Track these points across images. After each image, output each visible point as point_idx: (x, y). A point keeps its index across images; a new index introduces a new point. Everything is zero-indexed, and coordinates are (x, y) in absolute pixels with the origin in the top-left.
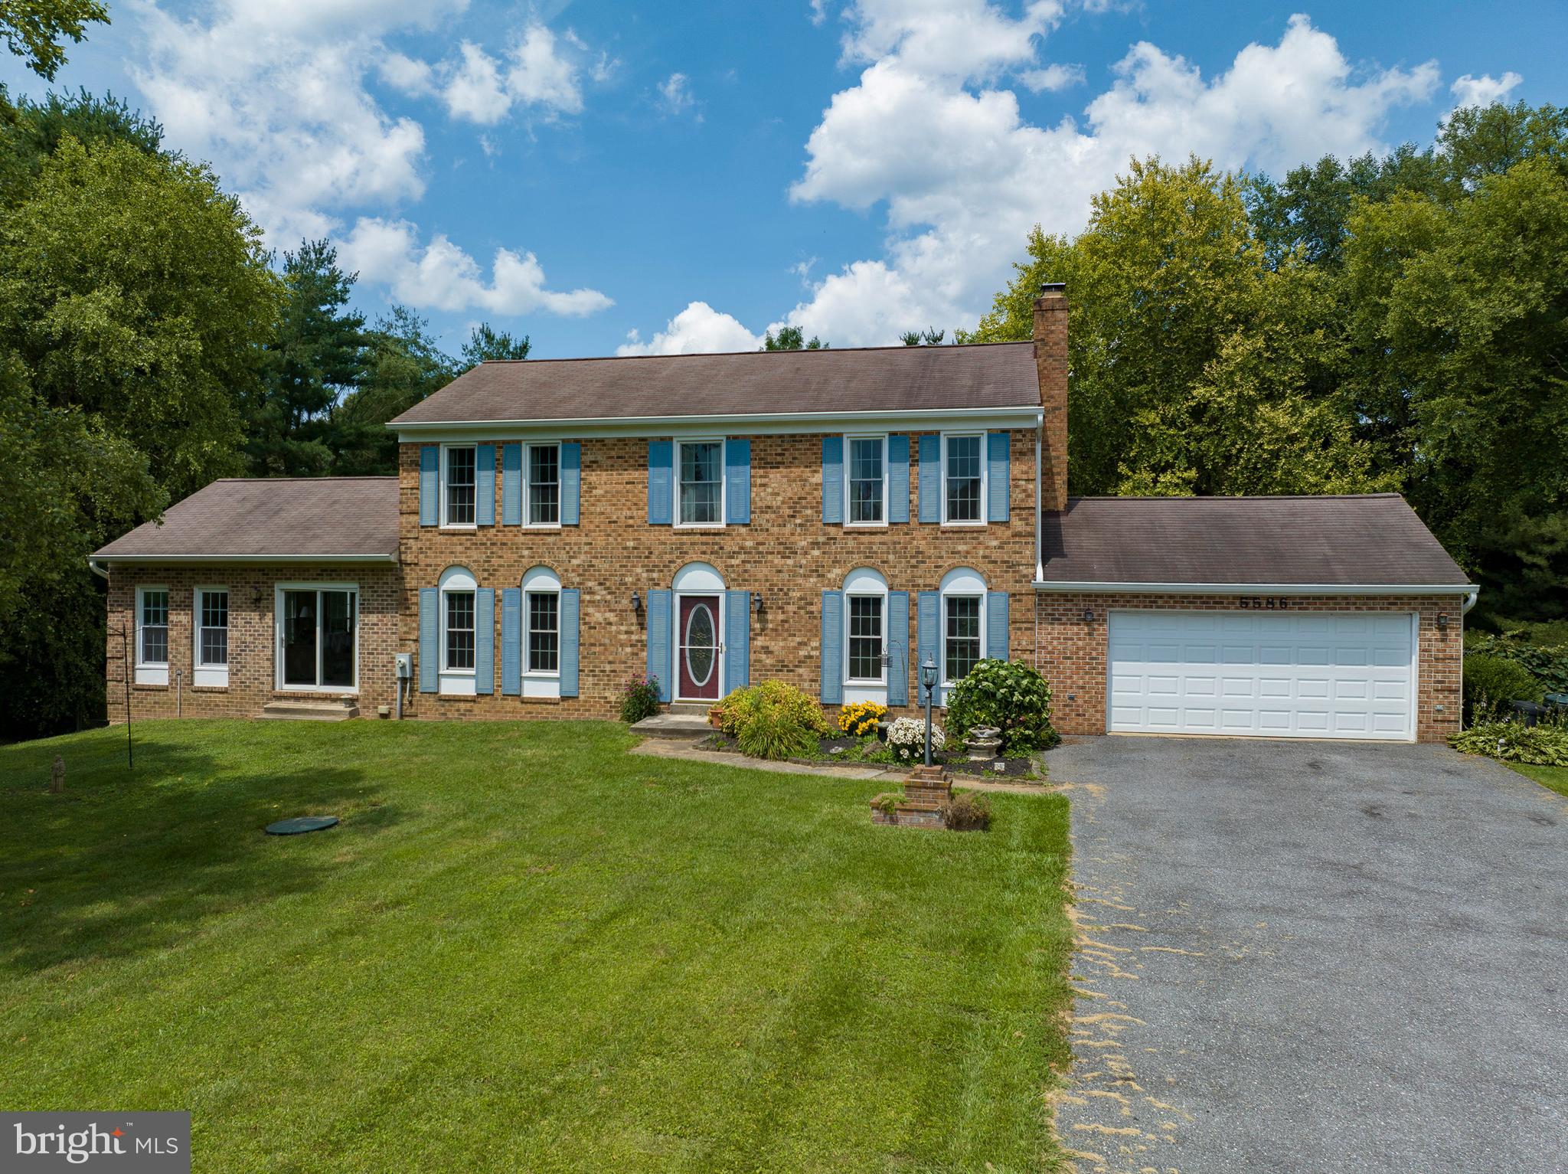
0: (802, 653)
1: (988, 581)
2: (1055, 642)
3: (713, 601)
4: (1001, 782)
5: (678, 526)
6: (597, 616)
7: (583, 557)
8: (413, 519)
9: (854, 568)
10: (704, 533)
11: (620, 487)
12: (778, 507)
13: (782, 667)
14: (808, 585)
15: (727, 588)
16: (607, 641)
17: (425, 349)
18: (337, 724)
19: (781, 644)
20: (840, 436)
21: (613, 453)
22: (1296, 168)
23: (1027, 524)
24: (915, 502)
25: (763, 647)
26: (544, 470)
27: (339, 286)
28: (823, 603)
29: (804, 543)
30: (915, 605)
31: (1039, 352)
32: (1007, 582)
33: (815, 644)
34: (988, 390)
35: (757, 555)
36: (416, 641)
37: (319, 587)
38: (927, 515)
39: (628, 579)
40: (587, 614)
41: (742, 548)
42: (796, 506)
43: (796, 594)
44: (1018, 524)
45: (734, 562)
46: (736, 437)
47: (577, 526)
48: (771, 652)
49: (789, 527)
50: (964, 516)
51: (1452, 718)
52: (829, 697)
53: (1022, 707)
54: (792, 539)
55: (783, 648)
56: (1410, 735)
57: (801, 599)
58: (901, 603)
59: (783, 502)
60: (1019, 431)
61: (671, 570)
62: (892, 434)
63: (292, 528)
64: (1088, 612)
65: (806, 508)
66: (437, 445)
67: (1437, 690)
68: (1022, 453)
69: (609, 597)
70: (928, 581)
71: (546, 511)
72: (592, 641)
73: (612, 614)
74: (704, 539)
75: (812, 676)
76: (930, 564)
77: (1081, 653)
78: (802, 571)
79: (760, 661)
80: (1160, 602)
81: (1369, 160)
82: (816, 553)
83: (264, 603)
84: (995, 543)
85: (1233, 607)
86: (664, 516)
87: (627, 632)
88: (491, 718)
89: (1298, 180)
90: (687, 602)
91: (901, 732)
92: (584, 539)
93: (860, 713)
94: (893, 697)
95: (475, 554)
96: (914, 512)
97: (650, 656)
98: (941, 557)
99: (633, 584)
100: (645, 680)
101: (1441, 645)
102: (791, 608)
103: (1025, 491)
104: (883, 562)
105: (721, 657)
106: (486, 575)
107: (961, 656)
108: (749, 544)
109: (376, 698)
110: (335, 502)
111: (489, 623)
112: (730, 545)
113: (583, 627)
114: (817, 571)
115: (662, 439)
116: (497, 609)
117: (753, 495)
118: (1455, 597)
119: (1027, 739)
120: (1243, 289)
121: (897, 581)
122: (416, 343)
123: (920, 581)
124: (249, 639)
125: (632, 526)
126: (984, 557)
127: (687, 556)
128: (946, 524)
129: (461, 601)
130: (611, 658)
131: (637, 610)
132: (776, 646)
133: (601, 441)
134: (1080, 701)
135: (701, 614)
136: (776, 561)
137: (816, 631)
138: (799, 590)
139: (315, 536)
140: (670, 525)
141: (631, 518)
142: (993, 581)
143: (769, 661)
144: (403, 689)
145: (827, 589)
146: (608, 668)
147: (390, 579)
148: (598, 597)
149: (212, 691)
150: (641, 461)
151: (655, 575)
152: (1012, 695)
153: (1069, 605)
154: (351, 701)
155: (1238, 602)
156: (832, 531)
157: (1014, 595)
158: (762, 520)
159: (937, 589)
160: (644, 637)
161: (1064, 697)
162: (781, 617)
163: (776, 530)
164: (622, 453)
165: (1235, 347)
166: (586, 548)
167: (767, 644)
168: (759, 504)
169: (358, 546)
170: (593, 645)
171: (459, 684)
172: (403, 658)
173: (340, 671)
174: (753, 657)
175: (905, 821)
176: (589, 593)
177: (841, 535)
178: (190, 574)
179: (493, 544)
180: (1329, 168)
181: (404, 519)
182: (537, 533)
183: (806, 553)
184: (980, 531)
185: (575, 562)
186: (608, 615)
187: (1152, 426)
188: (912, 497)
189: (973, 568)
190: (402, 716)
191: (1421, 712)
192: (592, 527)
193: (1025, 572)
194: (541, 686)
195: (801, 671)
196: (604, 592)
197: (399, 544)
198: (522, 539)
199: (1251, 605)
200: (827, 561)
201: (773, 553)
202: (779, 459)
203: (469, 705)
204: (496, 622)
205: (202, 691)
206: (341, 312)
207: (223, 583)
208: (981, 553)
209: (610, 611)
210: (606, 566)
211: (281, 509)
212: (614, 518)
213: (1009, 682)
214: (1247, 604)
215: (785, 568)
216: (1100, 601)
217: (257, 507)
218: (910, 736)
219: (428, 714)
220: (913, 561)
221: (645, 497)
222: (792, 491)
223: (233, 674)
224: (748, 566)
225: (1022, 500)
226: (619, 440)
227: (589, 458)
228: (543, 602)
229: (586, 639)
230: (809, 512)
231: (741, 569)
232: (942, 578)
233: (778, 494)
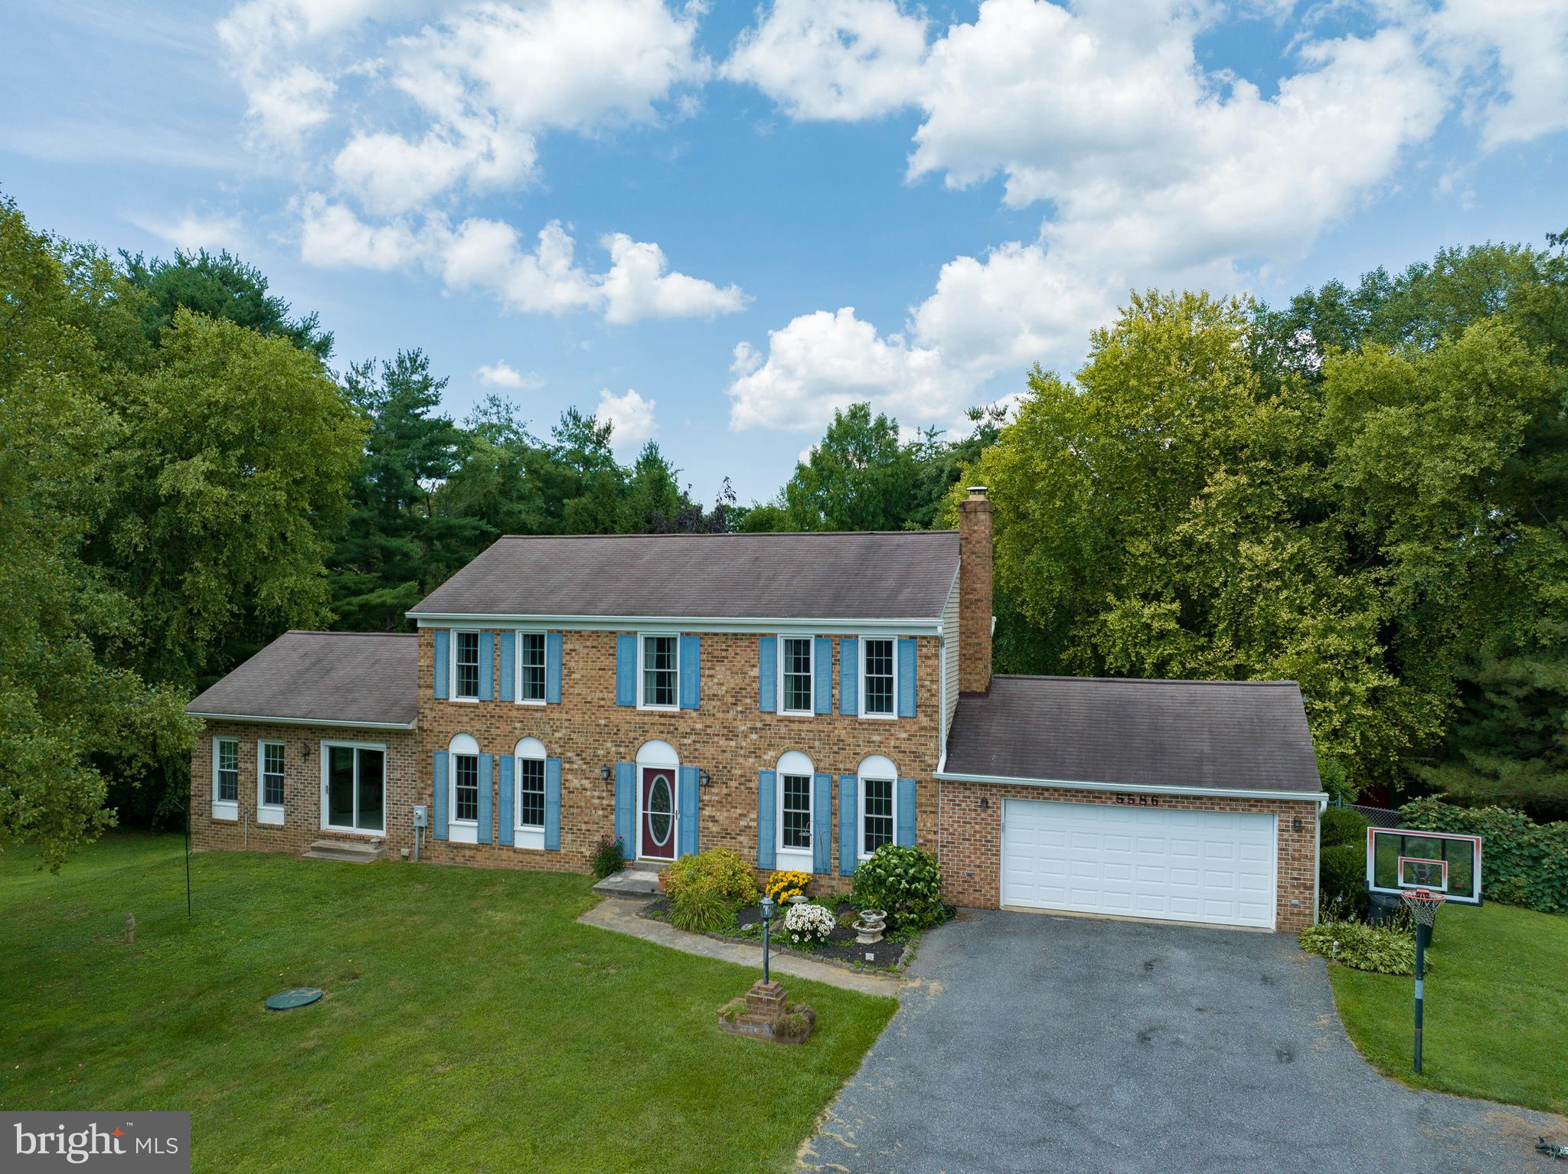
0: (743, 823)
1: (899, 768)
2: (956, 825)
3: (670, 773)
5: (641, 706)
6: (575, 782)
7: (564, 731)
8: (429, 692)
9: (785, 752)
10: (662, 715)
11: (594, 673)
12: (723, 696)
13: (726, 834)
14: (748, 764)
15: (681, 764)
16: (583, 804)
18: (365, 866)
19: (725, 814)
20: (774, 636)
21: (588, 643)
22: (1299, 292)
23: (931, 720)
24: (837, 697)
25: (710, 817)
26: (534, 654)
27: (432, 390)
28: (760, 781)
29: (744, 728)
30: (837, 786)
31: (964, 550)
32: (914, 769)
33: (753, 816)
34: (906, 594)
35: (704, 736)
36: (430, 795)
37: (357, 745)
38: (846, 707)
39: (601, 752)
40: (566, 780)
41: (693, 730)
42: (737, 694)
43: (737, 772)
44: (924, 720)
45: (686, 741)
46: (688, 634)
47: (559, 704)
48: (717, 821)
49: (731, 715)
50: (880, 709)
51: (1307, 912)
52: (764, 861)
53: (910, 894)
54: (735, 724)
55: (727, 818)
56: (1271, 924)
57: (742, 776)
58: (825, 783)
59: (727, 692)
60: (925, 638)
61: (633, 746)
62: (818, 636)
63: (337, 689)
64: (985, 801)
65: (746, 697)
66: (448, 630)
67: (1293, 886)
68: (927, 658)
69: (584, 767)
70: (848, 766)
71: (536, 689)
72: (571, 803)
73: (587, 781)
74: (662, 720)
75: (751, 843)
76: (849, 751)
77: (978, 836)
78: (742, 752)
79: (708, 828)
80: (1046, 794)
82: (754, 736)
83: (311, 757)
84: (904, 735)
85: (1109, 802)
86: (630, 699)
87: (599, 798)
88: (491, 865)
89: (1304, 306)
90: (649, 773)
91: (794, 919)
92: (565, 716)
93: (781, 885)
94: (819, 866)
95: (477, 725)
96: (836, 704)
97: (618, 818)
98: (859, 746)
99: (603, 756)
100: (613, 840)
101: (1297, 845)
102: (734, 784)
103: (929, 691)
104: (810, 747)
105: (676, 822)
106: (486, 742)
107: (878, 832)
108: (699, 726)
109: (396, 843)
110: (376, 663)
111: (489, 784)
112: (683, 727)
113: (563, 791)
114: (755, 752)
115: (628, 633)
116: (495, 772)
117: (702, 684)
118: (1312, 803)
119: (912, 922)
121: (822, 765)
122: (509, 428)
123: (841, 766)
124: (300, 787)
125: (603, 707)
126: (895, 747)
127: (648, 735)
128: (863, 715)
129: (467, 764)
130: (586, 819)
131: (606, 779)
132: (722, 816)
133: (579, 632)
134: (977, 879)
135: (660, 785)
136: (721, 743)
137: (754, 805)
138: (741, 768)
139: (354, 700)
140: (635, 707)
141: (603, 699)
142: (903, 768)
143: (715, 829)
144: (420, 836)
145: (764, 769)
146: (584, 827)
147: (411, 742)
148: (575, 766)
149: (271, 827)
150: (611, 651)
151: (622, 750)
152: (900, 883)
153: (968, 793)
154: (381, 843)
155: (1114, 797)
156: (767, 718)
157: (920, 782)
158: (710, 706)
159: (856, 773)
160: (613, 803)
161: (964, 873)
162: (725, 791)
163: (720, 715)
164: (595, 643)
165: (1222, 483)
166: (566, 724)
167: (714, 814)
168: (707, 692)
169: (383, 715)
170: (572, 807)
171: (464, 832)
172: (420, 810)
173: (371, 813)
174: (702, 824)
175: (744, 1029)
176: (569, 762)
177: (775, 722)
178: (254, 729)
179: (492, 717)
181: (421, 692)
182: (527, 709)
183: (746, 736)
184: (892, 724)
185: (557, 735)
186: (584, 782)
188: (835, 692)
189: (887, 755)
190: (420, 858)
191: (1279, 905)
192: (571, 706)
193: (930, 762)
194: (530, 838)
195: (741, 838)
196: (581, 762)
197: (414, 711)
198: (514, 713)
199: (1126, 800)
200: (763, 744)
201: (718, 735)
202: (724, 654)
203: (472, 853)
204: (495, 783)
205: (264, 827)
207: (279, 738)
208: (892, 743)
209: (586, 778)
210: (582, 739)
211: (331, 669)
212: (589, 699)
213: (898, 871)
214: (1122, 800)
215: (729, 749)
216: (994, 791)
217: (314, 664)
219: (441, 859)
220: (835, 748)
221: (614, 682)
222: (734, 681)
223: (287, 815)
224: (698, 746)
225: (927, 699)
226: (593, 632)
227: (568, 647)
228: (533, 768)
229: (566, 802)
230: (748, 701)
231: (692, 748)
232: (859, 764)
233: (722, 684)
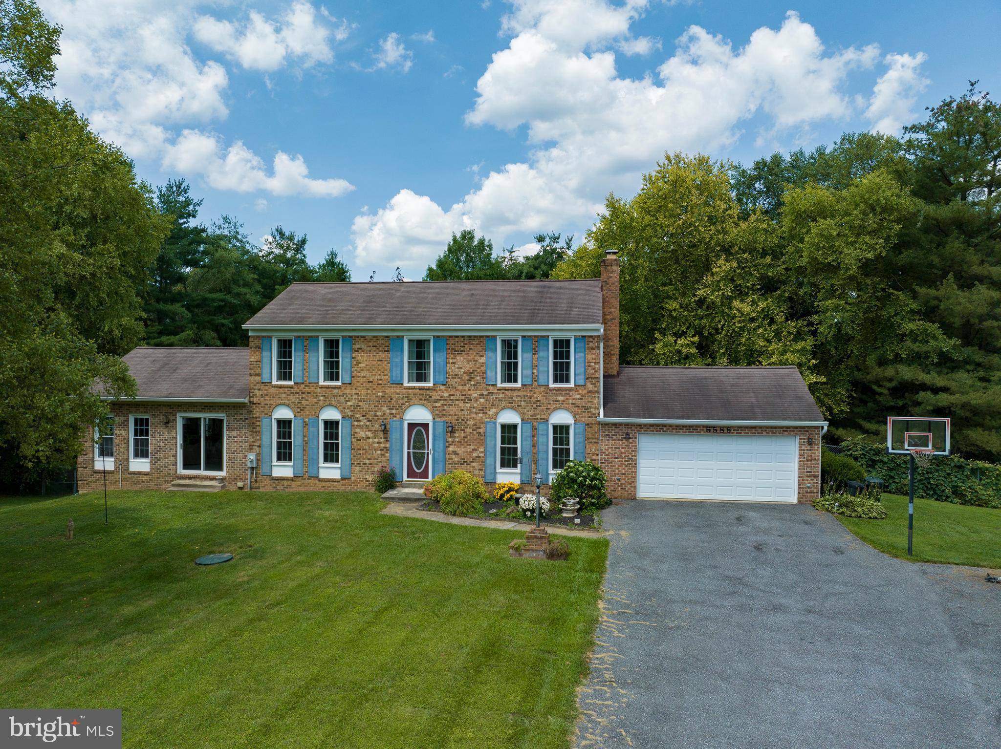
0: (475, 455)
1: (575, 417)
2: (610, 450)
3: (426, 426)
4: (577, 530)
5: (406, 384)
6: (362, 434)
7: (354, 401)
8: (258, 378)
9: (502, 409)
10: (421, 389)
11: (374, 363)
12: (462, 375)
13: (463, 462)
14: (478, 418)
15: (434, 419)
16: (367, 447)
17: (242, 241)
18: (215, 494)
19: (463, 450)
20: (495, 337)
21: (370, 344)
22: (758, 158)
23: (595, 387)
24: (536, 374)
25: (453, 452)
26: (332, 352)
27: (191, 207)
28: (486, 427)
29: (475, 395)
30: (536, 429)
31: (604, 288)
32: (585, 417)
33: (482, 450)
34: (575, 312)
35: (449, 401)
36: (259, 446)
37: (204, 416)
38: (542, 381)
39: (379, 414)
40: (356, 433)
41: (442, 397)
42: (471, 374)
43: (471, 423)
44: (590, 387)
45: (437, 405)
46: (438, 337)
47: (350, 384)
48: (458, 454)
49: (467, 387)
50: (562, 381)
51: (815, 491)
52: (489, 479)
53: (591, 487)
54: (469, 393)
55: (464, 452)
56: (795, 500)
57: (474, 425)
58: (528, 427)
59: (464, 373)
60: (591, 336)
61: (402, 409)
62: (523, 337)
63: (186, 380)
64: (627, 434)
65: (477, 376)
66: (271, 337)
67: (808, 476)
68: (593, 349)
69: (368, 423)
70: (543, 416)
71: (333, 375)
72: (359, 447)
73: (370, 433)
74: (421, 392)
75: (480, 467)
76: (543, 407)
77: (623, 456)
78: (474, 410)
79: (452, 459)
80: (665, 429)
81: (801, 153)
82: (482, 400)
83: (170, 424)
84: (578, 396)
85: (702, 432)
86: (399, 379)
87: (378, 443)
88: (302, 489)
89: (760, 166)
90: (411, 426)
91: (527, 503)
92: (354, 391)
93: (505, 489)
94: (523, 479)
95: (292, 399)
96: (535, 379)
97: (391, 456)
98: (549, 404)
99: (381, 416)
100: (388, 469)
101: (810, 453)
102: (469, 430)
103: (594, 369)
104: (518, 406)
105: (430, 457)
106: (299, 410)
107: (560, 457)
108: (446, 395)
109: (235, 479)
110: (208, 364)
111: (300, 438)
112: (435, 396)
113: (353, 440)
114: (483, 410)
115: (398, 337)
116: (305, 429)
117: (448, 368)
118: (817, 428)
119: (593, 504)
120: (726, 233)
121: (526, 416)
122: (236, 238)
123: (538, 416)
124: (162, 445)
125: (381, 384)
126: (572, 404)
127: (412, 401)
128: (552, 385)
129: (284, 425)
130: (369, 457)
131: (383, 431)
132: (460, 451)
133: (364, 337)
134: (623, 481)
135: (419, 433)
136: (460, 405)
137: (482, 443)
138: (473, 420)
139: (200, 387)
140: (402, 384)
141: (381, 380)
142: (577, 416)
143: (456, 459)
144: (252, 473)
145: (489, 420)
146: (368, 462)
147: (244, 412)
148: (362, 423)
149: (140, 473)
150: (386, 349)
151: (394, 411)
152: (586, 481)
153: (617, 430)
154: (222, 480)
155: (705, 429)
156: (491, 388)
157: (588, 424)
158: (452, 382)
159: (548, 421)
160: (388, 446)
161: (615, 478)
162: (463, 435)
163: (460, 387)
164: (375, 344)
165: (722, 266)
166: (355, 396)
167: (456, 449)
168: (451, 373)
169: (225, 394)
170: (360, 449)
171: (283, 470)
172: (252, 456)
173: (214, 462)
174: (448, 456)
175: (526, 555)
176: (357, 421)
177: (496, 391)
178: (127, 407)
179: (303, 393)
180: (777, 160)
181: (252, 378)
182: (328, 387)
183: (477, 400)
184: (570, 390)
185: (349, 403)
186: (367, 433)
187: (675, 310)
188: (534, 371)
189: (567, 409)
190: (251, 488)
191: (799, 488)
192: (359, 384)
193: (594, 412)
194: (330, 472)
195: (474, 464)
196: (365, 421)
197: (249, 392)
198: (319, 390)
199: (712, 431)
200: (488, 405)
201: (458, 400)
202: (462, 349)
203: (289, 482)
204: (305, 436)
205: (134, 473)
206: (192, 223)
207: (147, 412)
208: (571, 401)
209: (369, 431)
210: (367, 406)
211: (177, 369)
212: (371, 380)
213: (584, 474)
214: (710, 430)
215: (465, 409)
216: (633, 428)
217: (163, 366)
218: (531, 505)
219: (266, 488)
220: (535, 406)
221: (388, 368)
222: (469, 366)
223: (152, 464)
224: (445, 407)
225: (593, 374)
226: (374, 337)
227: (357, 346)
228: (331, 425)
229: (355, 446)
230: (478, 378)
231: (441, 409)
232: (549, 414)
233: (461, 368)
